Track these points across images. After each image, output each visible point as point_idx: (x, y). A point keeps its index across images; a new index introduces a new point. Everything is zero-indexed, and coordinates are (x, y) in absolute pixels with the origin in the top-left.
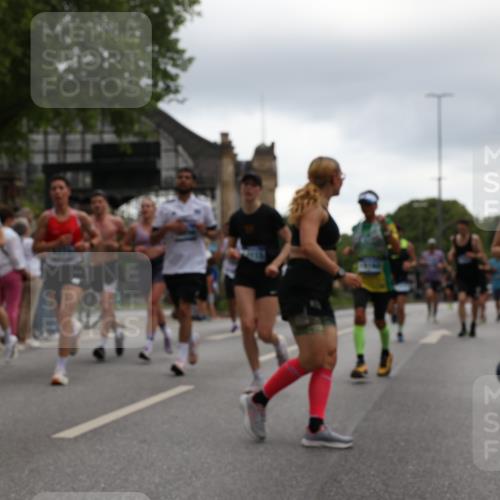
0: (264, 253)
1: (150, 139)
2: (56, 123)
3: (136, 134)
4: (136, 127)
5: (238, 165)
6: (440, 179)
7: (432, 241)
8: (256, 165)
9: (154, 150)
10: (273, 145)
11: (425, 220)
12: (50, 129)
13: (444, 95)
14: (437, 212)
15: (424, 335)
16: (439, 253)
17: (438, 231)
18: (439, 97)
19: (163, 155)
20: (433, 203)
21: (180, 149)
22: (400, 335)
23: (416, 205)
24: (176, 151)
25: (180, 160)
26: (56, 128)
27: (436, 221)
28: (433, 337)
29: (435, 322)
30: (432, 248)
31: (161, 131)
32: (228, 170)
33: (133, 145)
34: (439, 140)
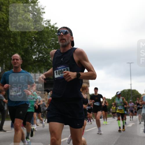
0: (99, 103)
2: (33, 71)
6: (131, 84)
11: (127, 95)
13: (132, 63)
14: (130, 93)
15: (128, 125)
17: (131, 98)
18: (130, 63)
20: (129, 90)
22: (125, 123)
23: (125, 91)
27: (130, 95)
28: (131, 125)
34: (130, 75)
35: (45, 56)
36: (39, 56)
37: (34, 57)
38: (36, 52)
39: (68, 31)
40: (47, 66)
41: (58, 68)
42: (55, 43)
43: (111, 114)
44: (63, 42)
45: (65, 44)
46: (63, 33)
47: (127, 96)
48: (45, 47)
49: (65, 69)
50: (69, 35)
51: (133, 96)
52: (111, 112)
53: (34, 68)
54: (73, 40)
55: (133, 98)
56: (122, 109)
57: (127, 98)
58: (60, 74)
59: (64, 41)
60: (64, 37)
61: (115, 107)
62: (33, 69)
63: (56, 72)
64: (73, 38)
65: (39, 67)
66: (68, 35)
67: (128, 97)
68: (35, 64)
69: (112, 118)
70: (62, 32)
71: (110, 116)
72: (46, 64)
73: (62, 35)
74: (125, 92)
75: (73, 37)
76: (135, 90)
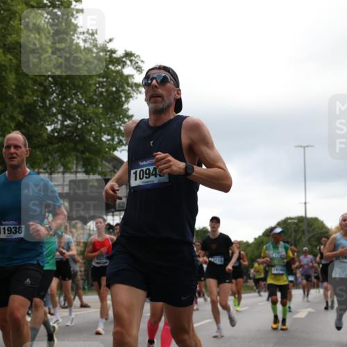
0: (223, 259)
2: (45, 165)
6: (305, 203)
7: (305, 248)
11: (296, 231)
12: (42, 170)
13: (308, 146)
14: (303, 226)
16: (310, 257)
17: (304, 239)
18: (304, 147)
20: (301, 220)
23: (289, 221)
26: (45, 169)
27: (303, 231)
28: (302, 314)
29: (308, 301)
30: (305, 253)
35: (79, 126)
36: (62, 124)
37: (49, 128)
38: (55, 115)
39: (168, 75)
40: (83, 152)
41: (141, 164)
42: (107, 91)
43: (251, 283)
44: (155, 102)
45: (161, 106)
46: (157, 81)
47: (293, 234)
48: (80, 103)
50: (170, 85)
51: (311, 235)
52: (250, 278)
53: (50, 157)
54: (178, 97)
55: (309, 240)
56: (282, 275)
57: (295, 241)
59: (160, 99)
60: (160, 91)
62: (46, 160)
63: (135, 173)
64: (179, 92)
65: (64, 154)
66: (168, 85)
68: (50, 148)
70: (155, 78)
71: (250, 290)
72: (80, 147)
73: (156, 87)
74: (289, 223)
75: (180, 90)
76: (316, 219)
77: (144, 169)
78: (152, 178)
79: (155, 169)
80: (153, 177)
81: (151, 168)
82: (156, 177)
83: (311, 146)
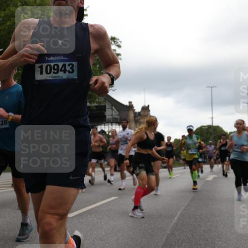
1: (102, 104)
3: (97, 103)
4: (97, 100)
5: (135, 113)
6: (212, 118)
7: (210, 142)
8: (142, 113)
9: (103, 108)
10: (148, 106)
11: (207, 133)
13: (213, 87)
14: (211, 130)
15: (207, 177)
16: (213, 146)
17: (212, 138)
18: (212, 87)
19: (107, 110)
20: (210, 127)
21: (113, 108)
23: (203, 128)
24: (112, 109)
25: (113, 112)
27: (211, 134)
28: (211, 178)
30: (211, 144)
31: (106, 101)
32: (132, 115)
33: (96, 107)
34: (212, 104)
43: (181, 161)
47: (205, 135)
49: (67, 63)
51: (215, 135)
52: (181, 159)
54: (82, 6)
55: (214, 138)
56: (195, 154)
58: (50, 73)
61: (185, 151)
63: (41, 67)
67: (208, 136)
69: (183, 167)
71: (181, 165)
76: (218, 127)
77: (52, 64)
78: (61, 74)
79: (64, 66)
80: (63, 72)
81: (61, 64)
82: (65, 73)
83: (216, 87)
